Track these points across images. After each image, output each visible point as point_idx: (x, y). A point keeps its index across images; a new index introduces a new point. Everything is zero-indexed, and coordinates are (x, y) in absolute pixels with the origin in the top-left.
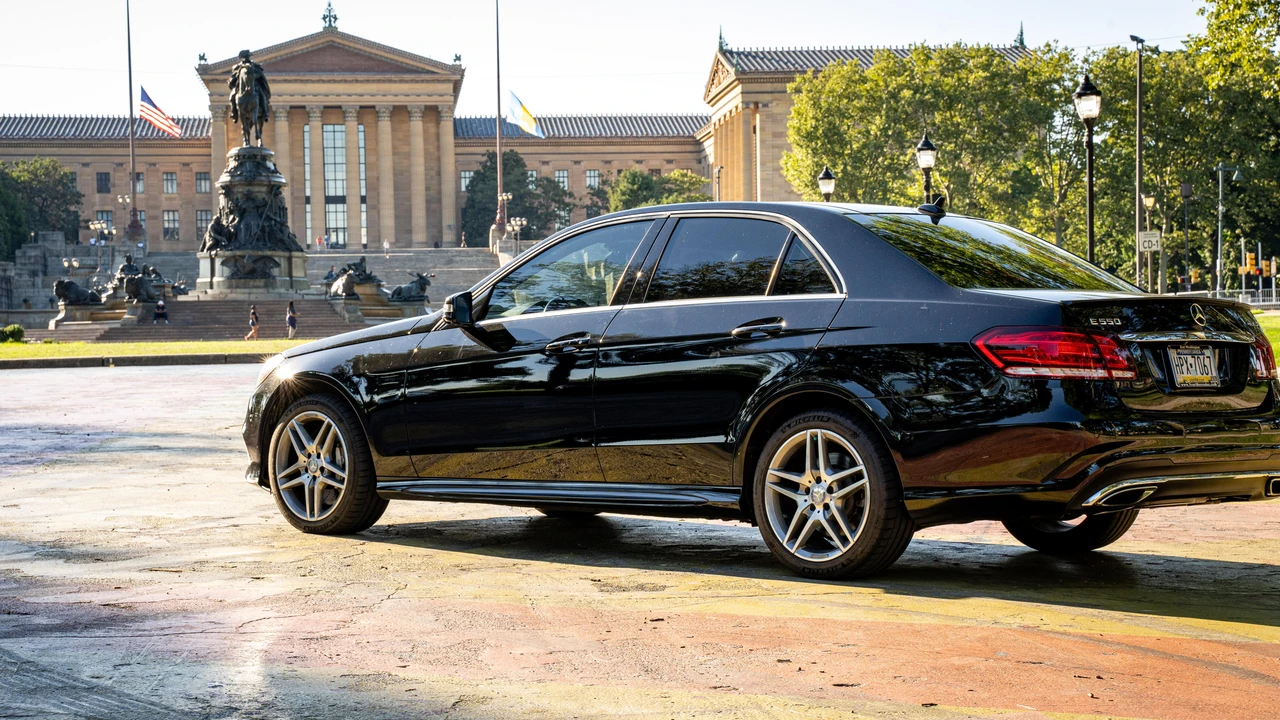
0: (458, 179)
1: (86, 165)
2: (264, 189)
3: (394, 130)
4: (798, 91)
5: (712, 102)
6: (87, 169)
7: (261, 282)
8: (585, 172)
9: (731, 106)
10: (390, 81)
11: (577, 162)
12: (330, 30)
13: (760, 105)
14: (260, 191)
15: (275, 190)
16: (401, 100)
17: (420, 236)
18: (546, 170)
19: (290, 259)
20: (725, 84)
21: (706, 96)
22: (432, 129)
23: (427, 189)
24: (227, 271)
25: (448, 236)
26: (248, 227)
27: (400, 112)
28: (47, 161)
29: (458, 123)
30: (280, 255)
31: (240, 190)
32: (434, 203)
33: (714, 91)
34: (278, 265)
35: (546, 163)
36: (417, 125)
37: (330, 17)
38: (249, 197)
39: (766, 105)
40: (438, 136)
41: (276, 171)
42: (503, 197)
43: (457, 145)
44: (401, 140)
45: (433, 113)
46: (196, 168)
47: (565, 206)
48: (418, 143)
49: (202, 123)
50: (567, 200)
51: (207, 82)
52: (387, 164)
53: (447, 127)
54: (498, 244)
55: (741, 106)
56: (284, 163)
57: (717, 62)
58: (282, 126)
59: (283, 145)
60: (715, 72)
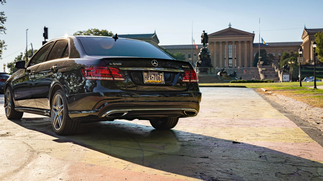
1: (186, 53)
2: (206, 56)
3: (241, 45)
4: (317, 36)
5: (303, 39)
6: (187, 54)
7: (205, 73)
8: (278, 53)
9: (306, 40)
10: (241, 37)
11: (277, 51)
12: (230, 28)
13: (312, 39)
15: (209, 56)
16: (243, 40)
17: (246, 65)
18: (270, 52)
19: (211, 69)
20: (305, 35)
21: (302, 38)
22: (249, 45)
23: (247, 56)
24: (199, 71)
25: (251, 65)
26: (203, 63)
27: (242, 42)
28: (180, 53)
29: (254, 44)
30: (209, 68)
31: (202, 56)
32: (249, 59)
33: (304, 37)
34: (208, 70)
35: (270, 51)
36: (246, 45)
37: (230, 25)
38: (204, 57)
39: (314, 39)
40: (250, 46)
41: (209, 53)
42: (260, 57)
43: (253, 48)
44: (243, 47)
45: (249, 42)
47: (274, 59)
48: (246, 48)
50: (274, 58)
52: (240, 52)
53: (251, 45)
54: (259, 66)
55: (308, 39)
56: (221, 52)
57: (304, 31)
58: (221, 45)
59: (221, 49)
60: (304, 33)
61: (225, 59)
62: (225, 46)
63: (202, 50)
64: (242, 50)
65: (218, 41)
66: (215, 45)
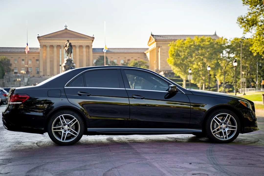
0: (93, 61)
3: (79, 50)
5: (149, 45)
8: (120, 60)
9: (153, 47)
10: (79, 40)
11: (119, 58)
12: (66, 29)
13: (160, 47)
16: (81, 44)
18: (112, 60)
20: (152, 42)
21: (148, 44)
22: (87, 50)
23: (86, 63)
27: (81, 47)
29: (93, 49)
33: (150, 43)
35: (112, 58)
36: (84, 49)
37: (66, 26)
39: (161, 47)
40: (89, 52)
43: (93, 54)
44: (81, 52)
45: (88, 47)
46: (36, 58)
48: (85, 53)
49: (37, 49)
51: (39, 40)
52: (78, 58)
53: (91, 50)
55: (156, 47)
56: (55, 57)
57: (151, 37)
58: (55, 49)
59: (55, 54)
60: (150, 39)
61: (60, 65)
62: (60, 50)
63: (67, 61)
64: (80, 55)
65: (51, 44)
66: (48, 49)
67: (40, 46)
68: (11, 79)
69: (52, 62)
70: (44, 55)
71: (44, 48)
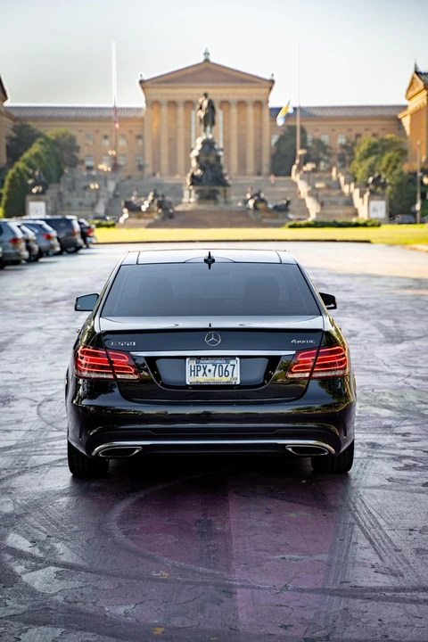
0: (271, 139)
1: (81, 131)
3: (238, 113)
5: (410, 99)
7: (212, 201)
8: (337, 136)
9: (420, 102)
10: (237, 87)
11: (334, 130)
12: (207, 61)
14: (212, 159)
15: (218, 158)
16: (243, 98)
17: (251, 168)
18: (317, 135)
19: (225, 191)
20: (417, 90)
21: (406, 95)
22: (258, 113)
23: (255, 144)
25: (265, 170)
26: (207, 176)
27: (242, 104)
29: (272, 109)
30: (220, 189)
31: (203, 159)
32: (258, 151)
33: (411, 93)
34: (219, 193)
35: (317, 130)
36: (250, 111)
37: (207, 54)
38: (207, 162)
40: (261, 117)
41: (218, 150)
42: (300, 152)
43: (271, 121)
44: (242, 118)
45: (259, 104)
46: (136, 133)
47: (325, 153)
48: (251, 121)
49: (139, 110)
50: (328, 150)
51: (143, 88)
52: (234, 132)
53: (266, 113)
54: (298, 176)
55: (426, 102)
56: (181, 131)
57: (413, 78)
58: (181, 111)
59: (181, 122)
60: (412, 83)
62: (193, 112)
63: (202, 143)
64: (239, 125)
65: (172, 98)
66: (164, 110)
67: (146, 102)
68: (77, 184)
69: (173, 142)
70: (155, 124)
71: (156, 107)
